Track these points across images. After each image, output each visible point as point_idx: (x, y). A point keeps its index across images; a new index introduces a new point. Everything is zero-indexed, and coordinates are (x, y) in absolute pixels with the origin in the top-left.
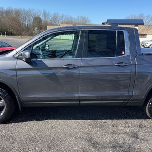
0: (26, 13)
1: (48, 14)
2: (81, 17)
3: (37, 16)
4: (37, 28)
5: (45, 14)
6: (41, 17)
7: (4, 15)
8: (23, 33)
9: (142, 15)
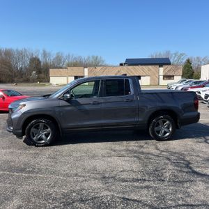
0: (20, 53)
1: (49, 54)
2: (93, 57)
3: (34, 56)
4: (34, 72)
5: (45, 54)
6: (40, 57)
8: (15, 79)
9: (168, 53)
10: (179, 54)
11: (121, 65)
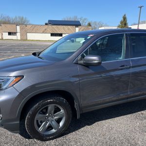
10: (83, 18)
11: (46, 24)
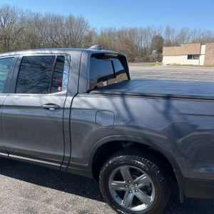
0: (144, 32)
4: (155, 51)
6: (163, 35)
7: (117, 38)
8: (136, 59)
